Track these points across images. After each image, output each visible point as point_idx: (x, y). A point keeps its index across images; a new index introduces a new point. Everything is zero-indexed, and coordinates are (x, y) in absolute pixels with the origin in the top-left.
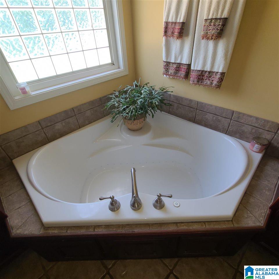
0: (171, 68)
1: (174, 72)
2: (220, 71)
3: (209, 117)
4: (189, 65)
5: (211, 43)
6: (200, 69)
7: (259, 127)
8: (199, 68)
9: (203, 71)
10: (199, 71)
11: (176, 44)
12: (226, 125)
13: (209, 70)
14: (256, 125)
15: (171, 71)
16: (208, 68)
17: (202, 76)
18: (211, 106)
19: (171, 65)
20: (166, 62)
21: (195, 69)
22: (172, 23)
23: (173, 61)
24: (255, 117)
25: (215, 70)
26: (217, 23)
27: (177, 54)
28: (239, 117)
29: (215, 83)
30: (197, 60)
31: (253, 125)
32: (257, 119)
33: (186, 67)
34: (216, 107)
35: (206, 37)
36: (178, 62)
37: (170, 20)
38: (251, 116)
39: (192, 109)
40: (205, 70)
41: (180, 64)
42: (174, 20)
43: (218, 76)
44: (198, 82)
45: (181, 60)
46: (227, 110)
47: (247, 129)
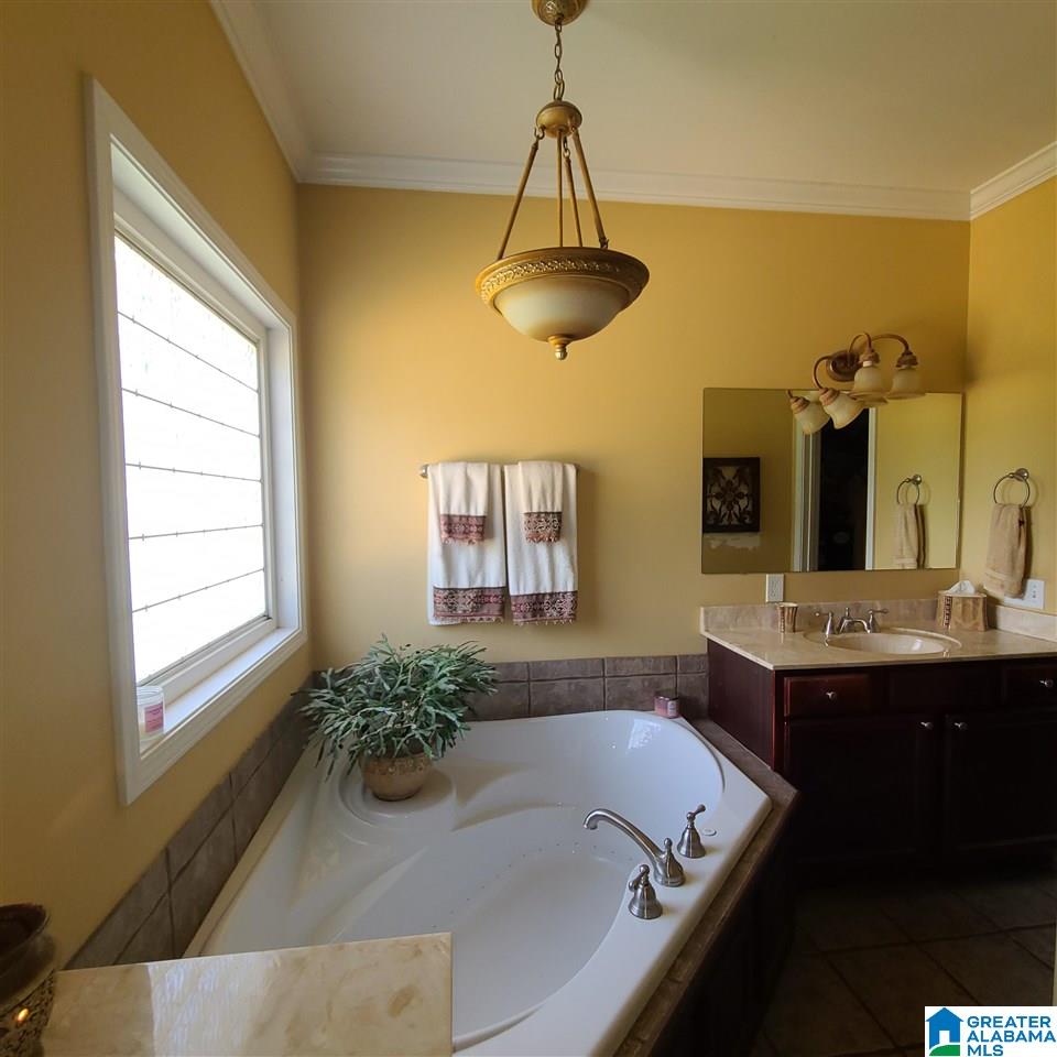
0: (461, 600)
1: (473, 608)
2: (570, 589)
3: (562, 688)
4: (506, 588)
5: (542, 549)
6: (531, 592)
7: (651, 672)
8: (530, 590)
9: (538, 595)
10: (532, 595)
11: (466, 554)
12: (599, 692)
13: (549, 591)
14: (647, 671)
15: (464, 605)
16: (546, 588)
17: (537, 605)
18: (559, 662)
19: (461, 594)
20: (445, 589)
21: (522, 593)
22: (461, 517)
23: (463, 584)
24: (639, 658)
25: (560, 589)
26: (550, 518)
27: (473, 573)
28: (615, 669)
29: (567, 611)
30: (522, 577)
31: (641, 672)
32: (643, 659)
33: (498, 592)
34: (569, 662)
35: (536, 537)
36: (478, 584)
37: (454, 511)
38: (633, 659)
39: (517, 685)
40: (542, 592)
41: (482, 589)
42: (463, 512)
43: (569, 598)
44: (534, 616)
45: (484, 580)
46: (592, 660)
47: (635, 684)
